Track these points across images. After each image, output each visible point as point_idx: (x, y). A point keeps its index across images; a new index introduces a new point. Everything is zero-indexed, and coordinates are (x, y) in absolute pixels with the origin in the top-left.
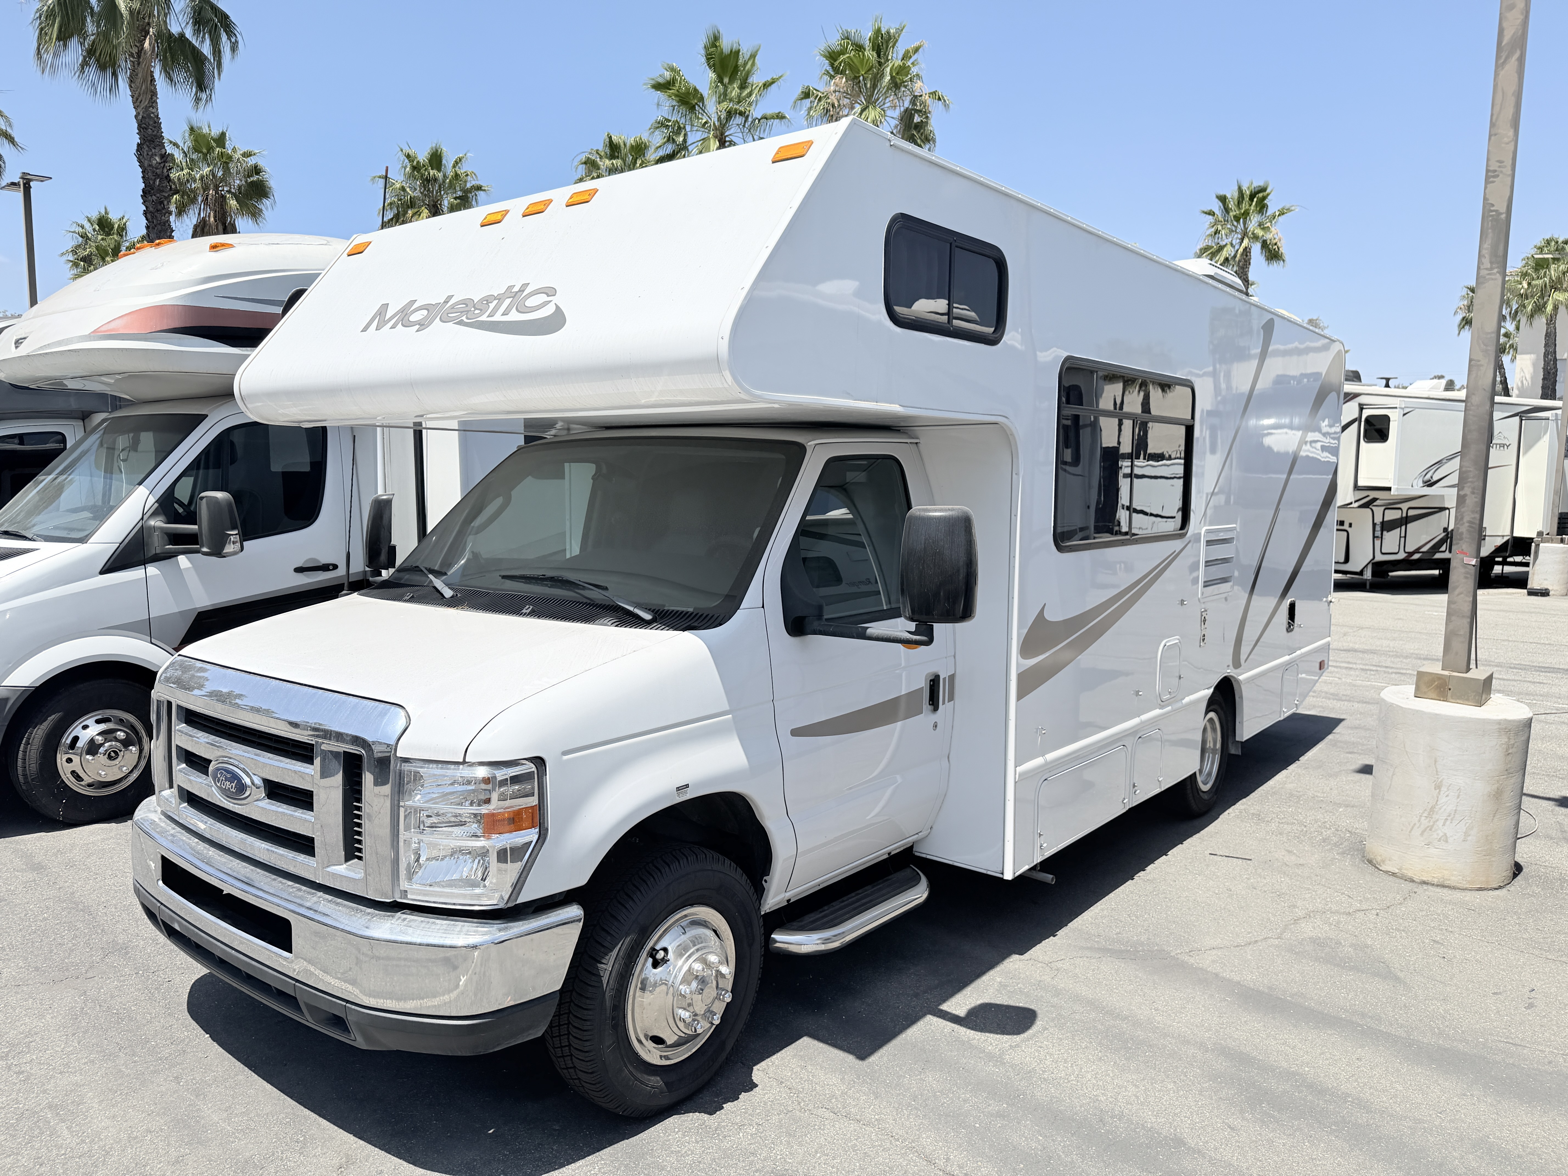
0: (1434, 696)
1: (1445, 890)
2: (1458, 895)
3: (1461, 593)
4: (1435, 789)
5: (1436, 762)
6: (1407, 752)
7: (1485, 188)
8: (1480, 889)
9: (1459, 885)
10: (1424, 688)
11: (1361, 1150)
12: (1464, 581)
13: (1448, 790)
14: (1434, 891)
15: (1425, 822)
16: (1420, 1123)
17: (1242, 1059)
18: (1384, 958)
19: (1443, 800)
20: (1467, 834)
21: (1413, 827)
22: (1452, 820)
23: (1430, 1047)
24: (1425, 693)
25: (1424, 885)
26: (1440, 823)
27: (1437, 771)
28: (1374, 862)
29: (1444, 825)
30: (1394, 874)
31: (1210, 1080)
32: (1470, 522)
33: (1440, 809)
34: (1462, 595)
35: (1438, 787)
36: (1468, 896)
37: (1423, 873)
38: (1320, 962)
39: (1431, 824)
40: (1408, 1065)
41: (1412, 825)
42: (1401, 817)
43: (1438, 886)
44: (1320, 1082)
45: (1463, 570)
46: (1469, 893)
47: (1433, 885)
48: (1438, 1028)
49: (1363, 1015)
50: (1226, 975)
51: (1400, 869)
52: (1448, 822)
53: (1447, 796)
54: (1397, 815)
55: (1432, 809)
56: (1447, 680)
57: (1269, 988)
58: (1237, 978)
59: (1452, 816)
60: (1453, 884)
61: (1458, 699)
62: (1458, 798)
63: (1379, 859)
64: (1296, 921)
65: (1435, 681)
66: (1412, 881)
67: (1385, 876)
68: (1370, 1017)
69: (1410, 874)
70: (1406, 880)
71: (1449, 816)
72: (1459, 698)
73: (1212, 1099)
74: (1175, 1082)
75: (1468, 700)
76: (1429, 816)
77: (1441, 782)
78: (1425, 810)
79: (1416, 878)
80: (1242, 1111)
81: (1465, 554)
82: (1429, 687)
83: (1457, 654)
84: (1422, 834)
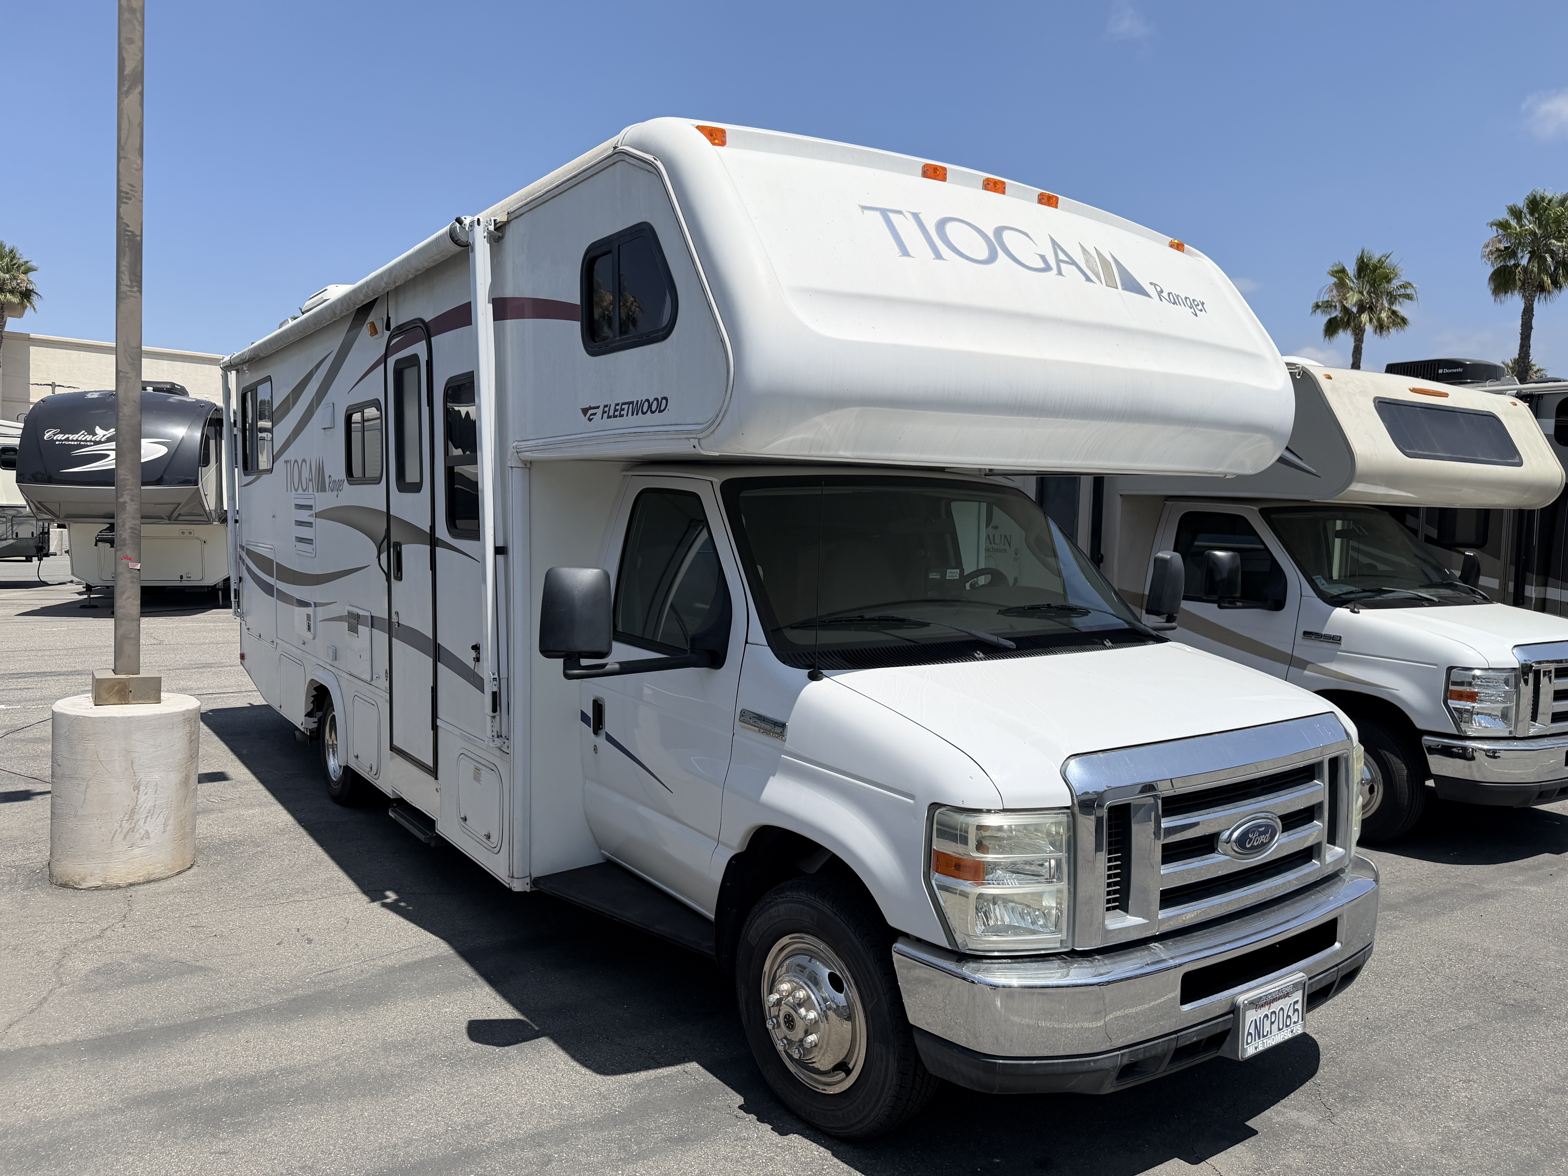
0: (115, 701)
1: (152, 885)
2: (165, 885)
3: (129, 597)
4: (134, 791)
5: (132, 763)
6: (101, 761)
7: (118, 207)
8: (179, 873)
9: (163, 876)
10: (104, 695)
11: (327, 1101)
12: (130, 585)
13: (146, 787)
14: (144, 889)
15: (126, 826)
16: (339, 1058)
17: (162, 1098)
18: (172, 958)
19: (142, 798)
20: (165, 825)
21: (115, 834)
22: (152, 815)
23: (283, 1004)
24: (106, 700)
25: (132, 888)
26: (141, 822)
27: (134, 773)
28: (71, 883)
29: (145, 822)
30: (97, 888)
31: (158, 1131)
32: (131, 528)
33: (140, 808)
34: (130, 599)
35: (137, 788)
36: (175, 882)
37: (129, 876)
38: (124, 986)
39: (133, 825)
40: (285, 1025)
41: (113, 832)
42: (101, 828)
43: (144, 883)
44: (242, 1075)
45: (128, 575)
46: (172, 880)
47: (139, 884)
48: (272, 988)
49: (209, 1008)
50: (53, 1041)
51: (104, 881)
52: (149, 819)
53: (146, 794)
54: (96, 827)
55: (133, 811)
56: (127, 683)
57: (108, 1030)
58: (68, 1038)
59: (152, 811)
60: (157, 876)
61: (141, 700)
62: (156, 793)
63: (77, 878)
64: (60, 964)
65: (115, 686)
66: (118, 887)
67: (89, 893)
68: (217, 1007)
69: (115, 881)
70: (111, 889)
71: (149, 813)
72: (141, 698)
73: (178, 1144)
74: (129, 1153)
75: (149, 699)
76: (131, 818)
77: (139, 781)
78: (126, 814)
79: (121, 884)
80: (214, 1136)
81: (130, 559)
82: (110, 692)
83: (129, 656)
84: (124, 839)
